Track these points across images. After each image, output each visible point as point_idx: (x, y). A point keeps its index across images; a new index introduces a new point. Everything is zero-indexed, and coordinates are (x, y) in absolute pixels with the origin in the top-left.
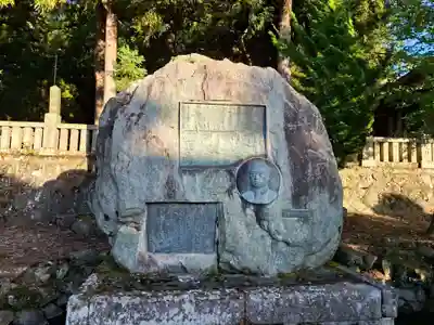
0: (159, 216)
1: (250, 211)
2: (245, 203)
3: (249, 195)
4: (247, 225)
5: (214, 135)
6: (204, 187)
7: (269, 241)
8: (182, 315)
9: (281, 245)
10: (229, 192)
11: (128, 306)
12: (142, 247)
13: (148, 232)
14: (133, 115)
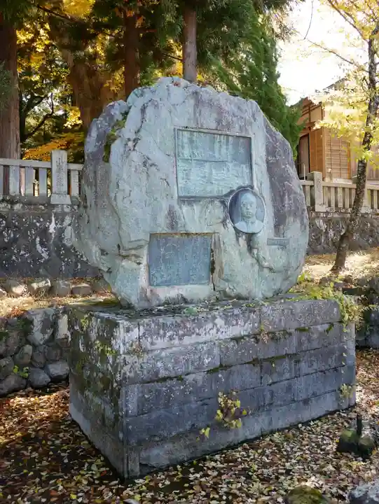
0: (159, 247)
1: (242, 241)
2: (238, 232)
3: (241, 225)
4: (240, 254)
5: (207, 165)
6: (200, 217)
7: (257, 267)
8: (215, 330)
9: (266, 271)
10: (224, 222)
11: (172, 324)
12: (143, 281)
13: (149, 266)
14: (129, 140)
